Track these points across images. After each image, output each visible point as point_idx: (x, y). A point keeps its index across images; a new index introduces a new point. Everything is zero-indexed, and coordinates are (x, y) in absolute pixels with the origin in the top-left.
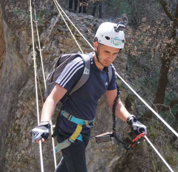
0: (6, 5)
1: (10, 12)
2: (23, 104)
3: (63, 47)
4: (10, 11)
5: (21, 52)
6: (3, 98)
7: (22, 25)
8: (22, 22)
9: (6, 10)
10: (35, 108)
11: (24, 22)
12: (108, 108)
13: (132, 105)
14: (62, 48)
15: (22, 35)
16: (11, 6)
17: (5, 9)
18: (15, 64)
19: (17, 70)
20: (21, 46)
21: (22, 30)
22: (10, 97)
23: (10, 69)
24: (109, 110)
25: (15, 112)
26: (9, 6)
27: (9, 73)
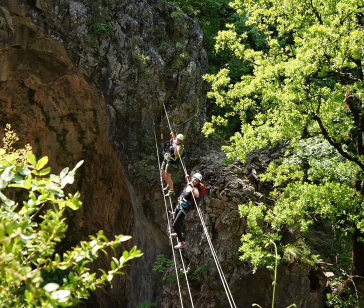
0: (128, 164)
1: (135, 172)
2: (170, 292)
3: (212, 211)
4: (134, 170)
5: (157, 221)
6: (141, 282)
7: (152, 186)
8: (153, 182)
9: (129, 171)
10: (188, 298)
11: (155, 181)
12: (287, 288)
13: (320, 279)
14: (210, 213)
15: (155, 199)
16: (135, 163)
17: (127, 169)
18: (150, 233)
19: (154, 242)
20: (156, 213)
21: (154, 192)
22: (151, 281)
23: (144, 240)
24: (289, 291)
25: (161, 302)
26: (132, 164)
27: (144, 245)
